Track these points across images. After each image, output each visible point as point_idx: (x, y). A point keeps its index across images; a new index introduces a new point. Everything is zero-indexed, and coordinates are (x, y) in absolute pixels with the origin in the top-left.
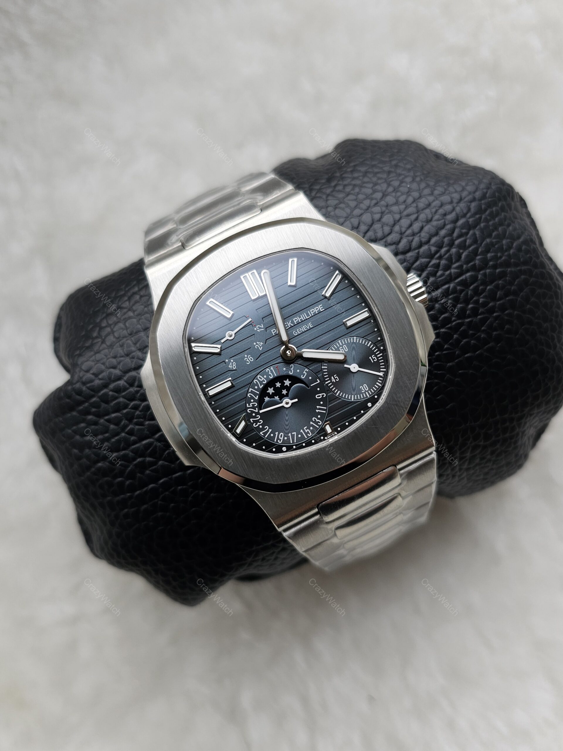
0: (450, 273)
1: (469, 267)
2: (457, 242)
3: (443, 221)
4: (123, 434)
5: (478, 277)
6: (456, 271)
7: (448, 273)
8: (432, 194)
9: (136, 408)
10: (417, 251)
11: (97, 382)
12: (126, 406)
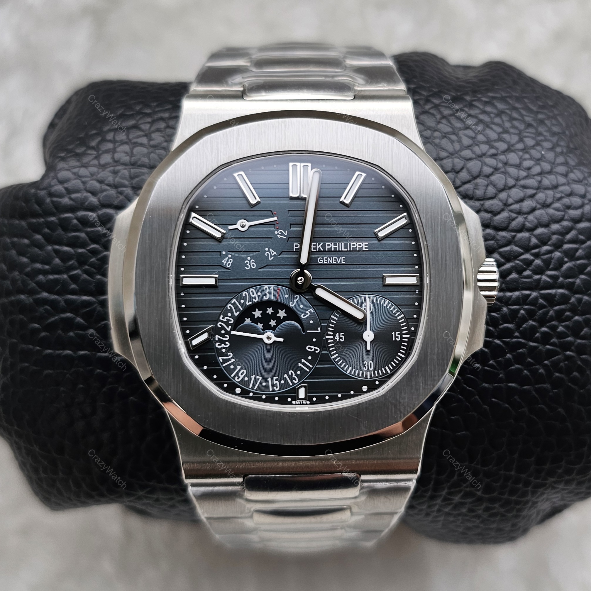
0: (540, 280)
1: (566, 282)
2: (566, 246)
3: (563, 213)
4: (65, 276)
5: (570, 299)
6: (548, 279)
7: (537, 277)
8: (566, 175)
9: (94, 252)
10: (513, 234)
11: (66, 201)
12: (83, 245)
